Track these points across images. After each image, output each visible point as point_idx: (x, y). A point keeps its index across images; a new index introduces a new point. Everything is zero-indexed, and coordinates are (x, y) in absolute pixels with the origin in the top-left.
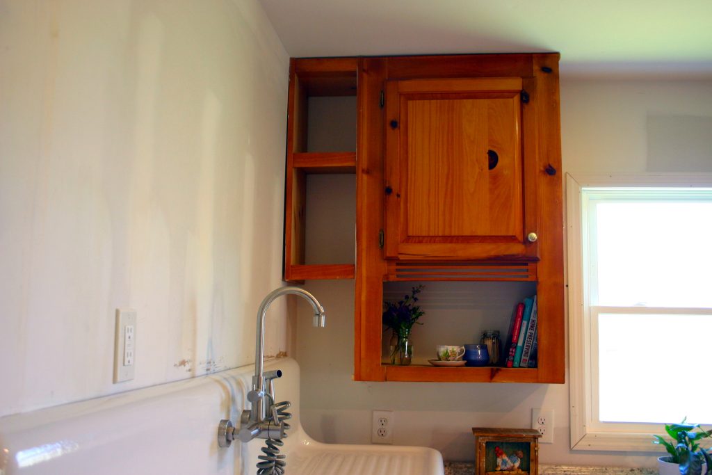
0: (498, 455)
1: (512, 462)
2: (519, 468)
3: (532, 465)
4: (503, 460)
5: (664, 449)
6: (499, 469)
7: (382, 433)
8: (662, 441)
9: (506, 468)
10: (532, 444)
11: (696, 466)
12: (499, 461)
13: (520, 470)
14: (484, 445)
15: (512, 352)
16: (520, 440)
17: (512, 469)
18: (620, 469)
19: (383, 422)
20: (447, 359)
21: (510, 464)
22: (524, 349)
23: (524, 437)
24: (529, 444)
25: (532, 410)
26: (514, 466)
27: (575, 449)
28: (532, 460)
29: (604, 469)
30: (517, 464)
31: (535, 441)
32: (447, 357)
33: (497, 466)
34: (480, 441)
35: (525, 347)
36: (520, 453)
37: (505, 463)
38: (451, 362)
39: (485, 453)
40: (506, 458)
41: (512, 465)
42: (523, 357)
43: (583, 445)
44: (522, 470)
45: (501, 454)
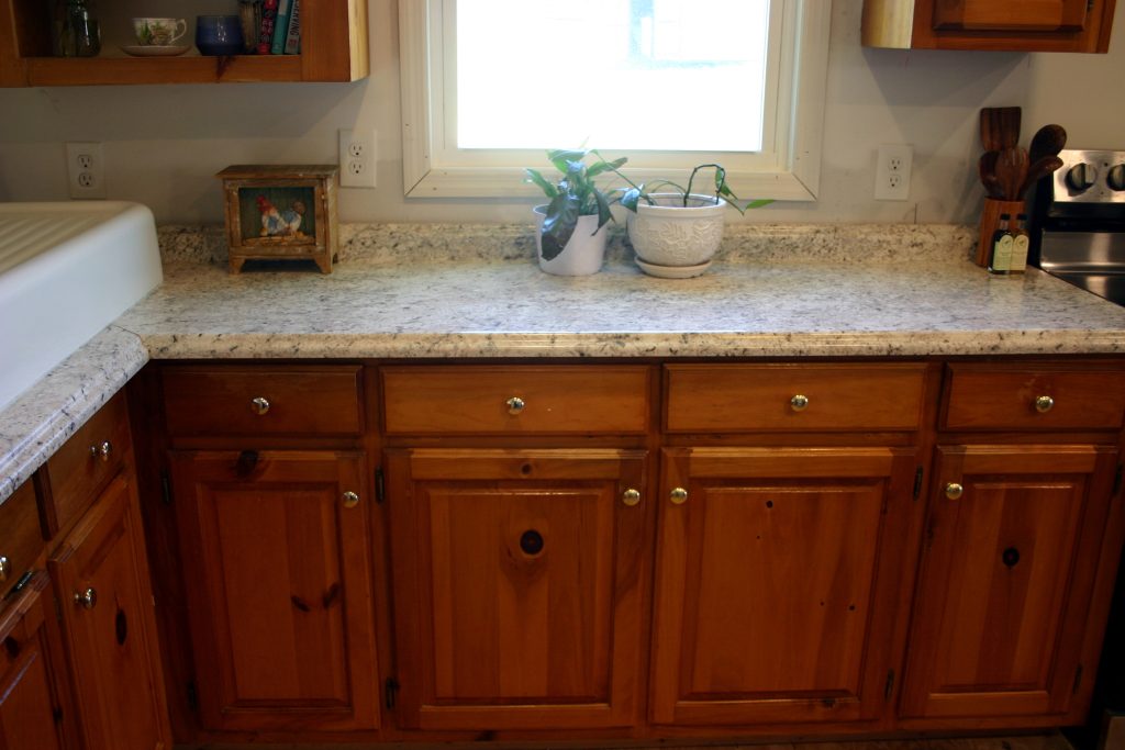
0: (262, 211)
1: (285, 220)
2: (299, 230)
3: (318, 225)
4: (271, 218)
5: (540, 191)
6: (265, 233)
7: (86, 181)
8: (539, 179)
9: (276, 231)
10: (317, 189)
11: (570, 218)
12: (265, 220)
13: (301, 234)
14: (235, 194)
15: (267, 27)
16: (297, 184)
17: (287, 232)
18: (484, 227)
19: (86, 161)
20: (149, 43)
21: (283, 224)
22: (291, 22)
23: (303, 179)
24: (312, 189)
25: (339, 132)
26: (289, 228)
27: (410, 195)
28: (319, 217)
29: (457, 226)
30: (295, 225)
31: (322, 185)
32: (148, 38)
33: (262, 228)
34: (227, 187)
35: (292, 18)
36: (299, 205)
37: (274, 222)
38: (157, 48)
39: (238, 208)
40: (275, 214)
41: (286, 225)
42: (289, 37)
43: (424, 189)
44: (305, 234)
45: (268, 208)
